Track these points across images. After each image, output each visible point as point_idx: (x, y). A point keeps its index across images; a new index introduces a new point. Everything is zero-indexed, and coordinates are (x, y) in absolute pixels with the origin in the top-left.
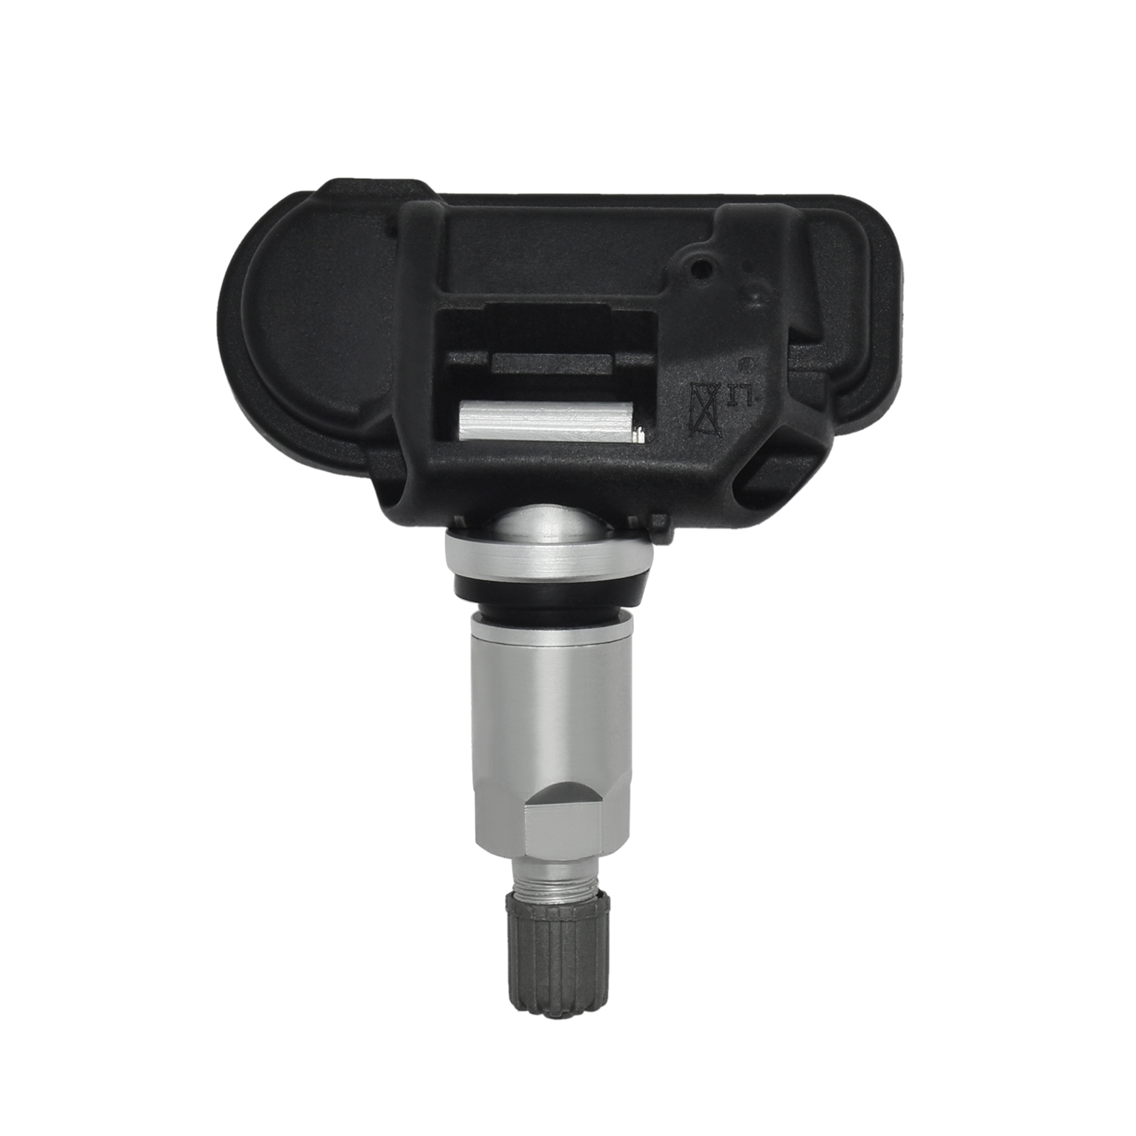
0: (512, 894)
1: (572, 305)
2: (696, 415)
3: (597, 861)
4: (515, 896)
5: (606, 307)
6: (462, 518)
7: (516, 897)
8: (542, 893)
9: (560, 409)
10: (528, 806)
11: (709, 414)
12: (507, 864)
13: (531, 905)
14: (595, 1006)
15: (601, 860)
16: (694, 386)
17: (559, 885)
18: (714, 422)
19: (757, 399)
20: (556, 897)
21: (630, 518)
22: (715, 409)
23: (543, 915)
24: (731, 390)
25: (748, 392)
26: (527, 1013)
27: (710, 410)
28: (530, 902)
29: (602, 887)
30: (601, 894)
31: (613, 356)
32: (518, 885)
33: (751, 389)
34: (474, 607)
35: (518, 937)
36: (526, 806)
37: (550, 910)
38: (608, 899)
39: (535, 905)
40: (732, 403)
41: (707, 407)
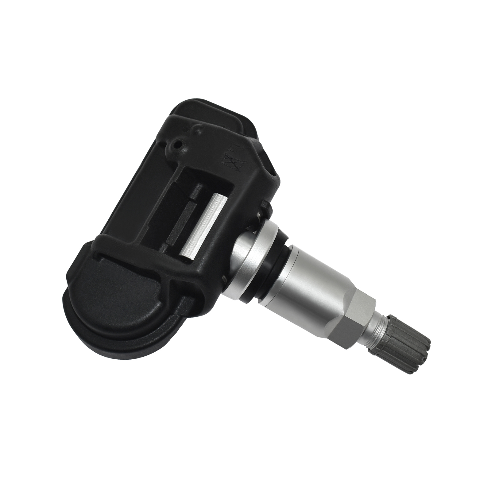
0: (369, 349)
1: (165, 196)
3: (376, 311)
5: (173, 183)
7: (372, 349)
14: (428, 346)
15: (376, 310)
18: (239, 161)
26: (414, 372)
30: (389, 317)
32: (367, 346)
34: (255, 300)
38: (390, 315)
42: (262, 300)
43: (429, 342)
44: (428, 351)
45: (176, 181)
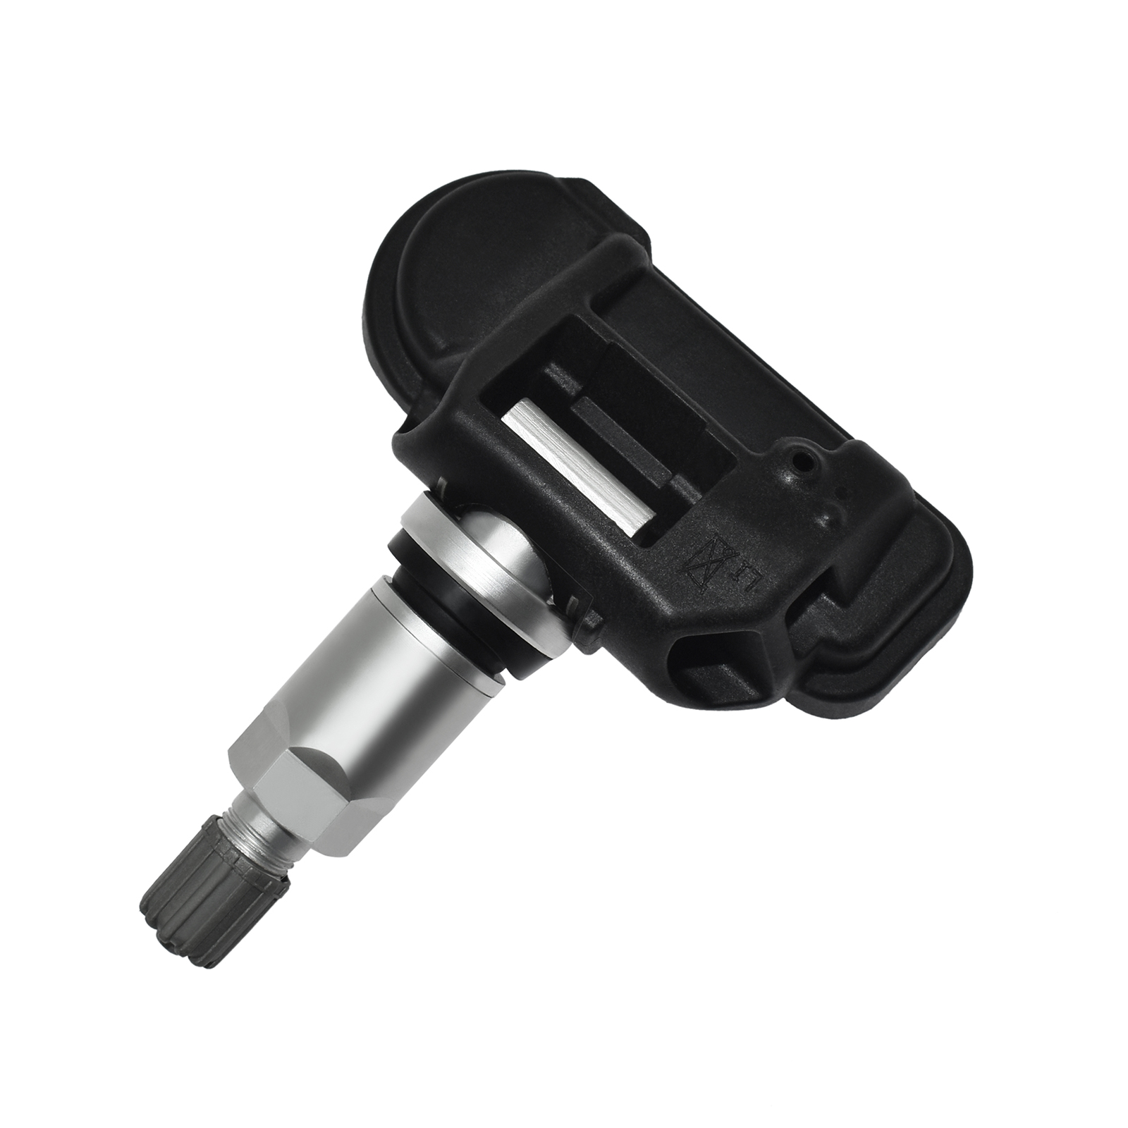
0: (219, 817)
2: (698, 560)
3: (308, 850)
4: (219, 820)
5: (703, 424)
6: (445, 483)
8: (240, 835)
9: (596, 468)
10: (289, 752)
11: (708, 569)
12: (236, 788)
13: (222, 834)
14: (199, 962)
15: (311, 853)
16: (717, 537)
17: (258, 839)
18: (706, 579)
19: (756, 591)
20: (248, 846)
21: (573, 598)
22: (717, 569)
23: (224, 851)
24: (742, 567)
25: (755, 580)
26: (143, 917)
27: (714, 566)
28: (225, 832)
29: (291, 874)
30: (285, 879)
31: (674, 475)
32: (229, 814)
33: (759, 580)
34: (392, 566)
35: (191, 852)
36: (287, 750)
37: (232, 851)
38: (289, 884)
39: (226, 838)
40: (735, 577)
41: (713, 562)
42: (389, 584)
43: (210, 965)
44: (189, 958)
45: (707, 430)
